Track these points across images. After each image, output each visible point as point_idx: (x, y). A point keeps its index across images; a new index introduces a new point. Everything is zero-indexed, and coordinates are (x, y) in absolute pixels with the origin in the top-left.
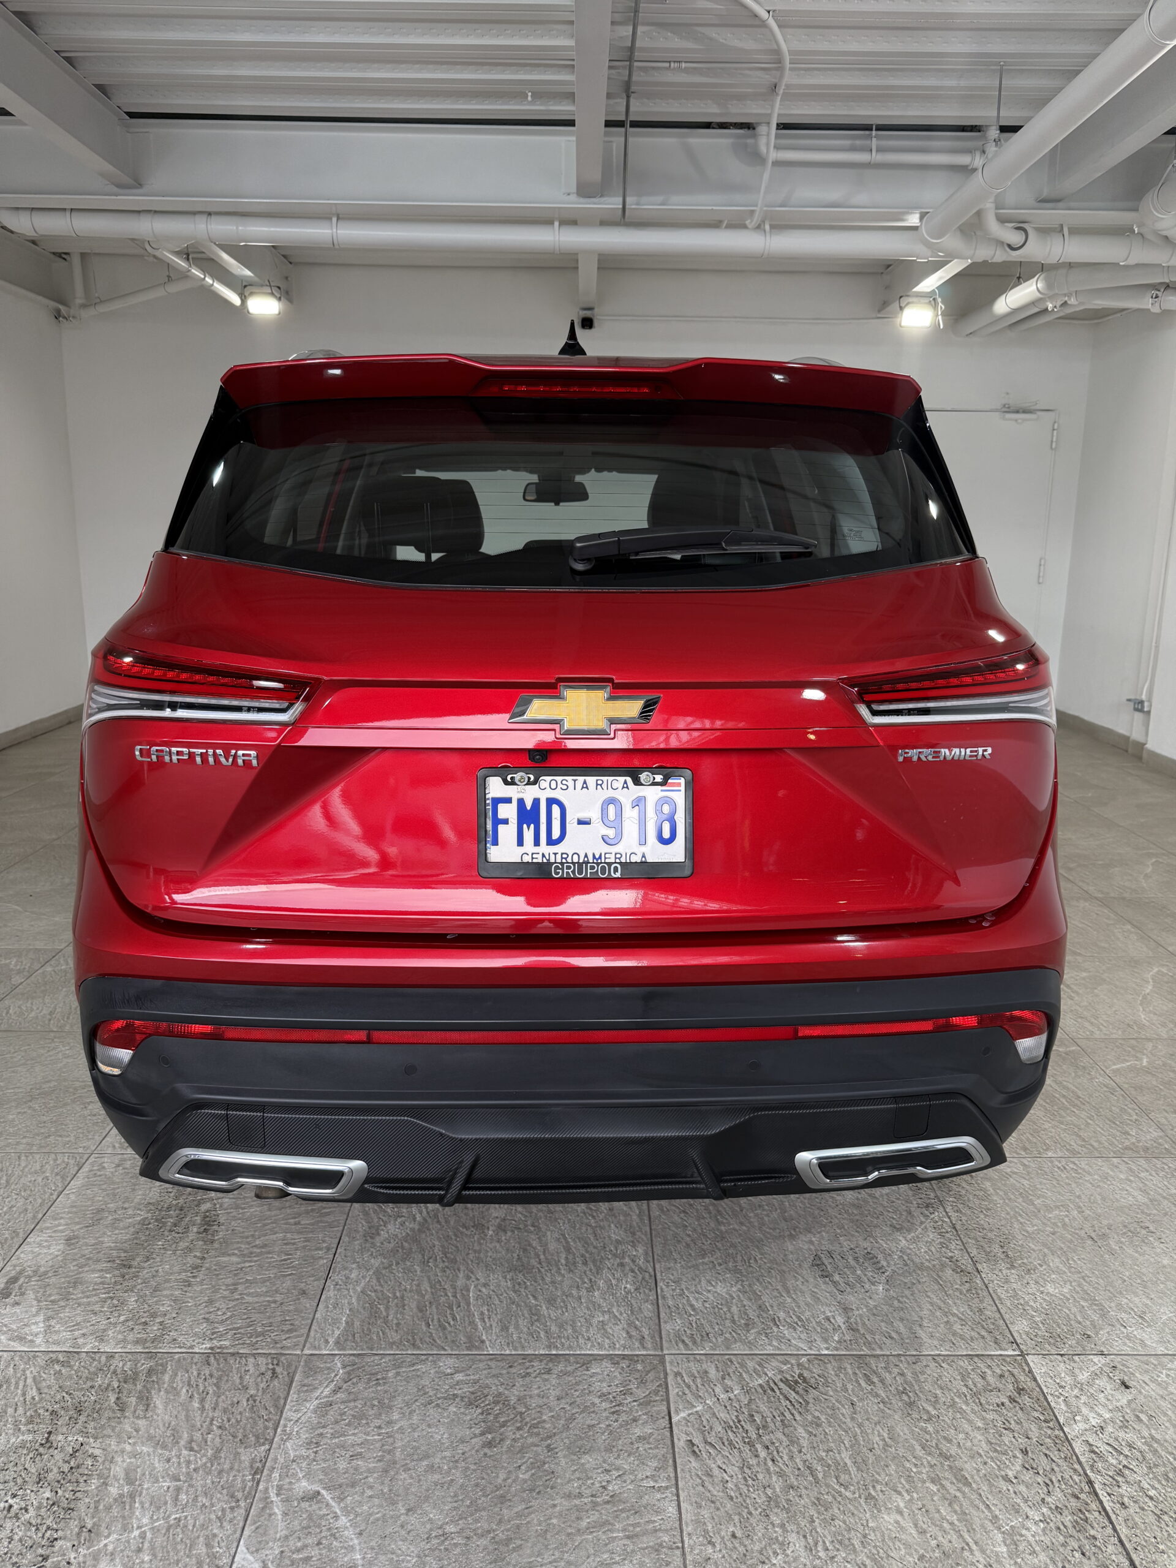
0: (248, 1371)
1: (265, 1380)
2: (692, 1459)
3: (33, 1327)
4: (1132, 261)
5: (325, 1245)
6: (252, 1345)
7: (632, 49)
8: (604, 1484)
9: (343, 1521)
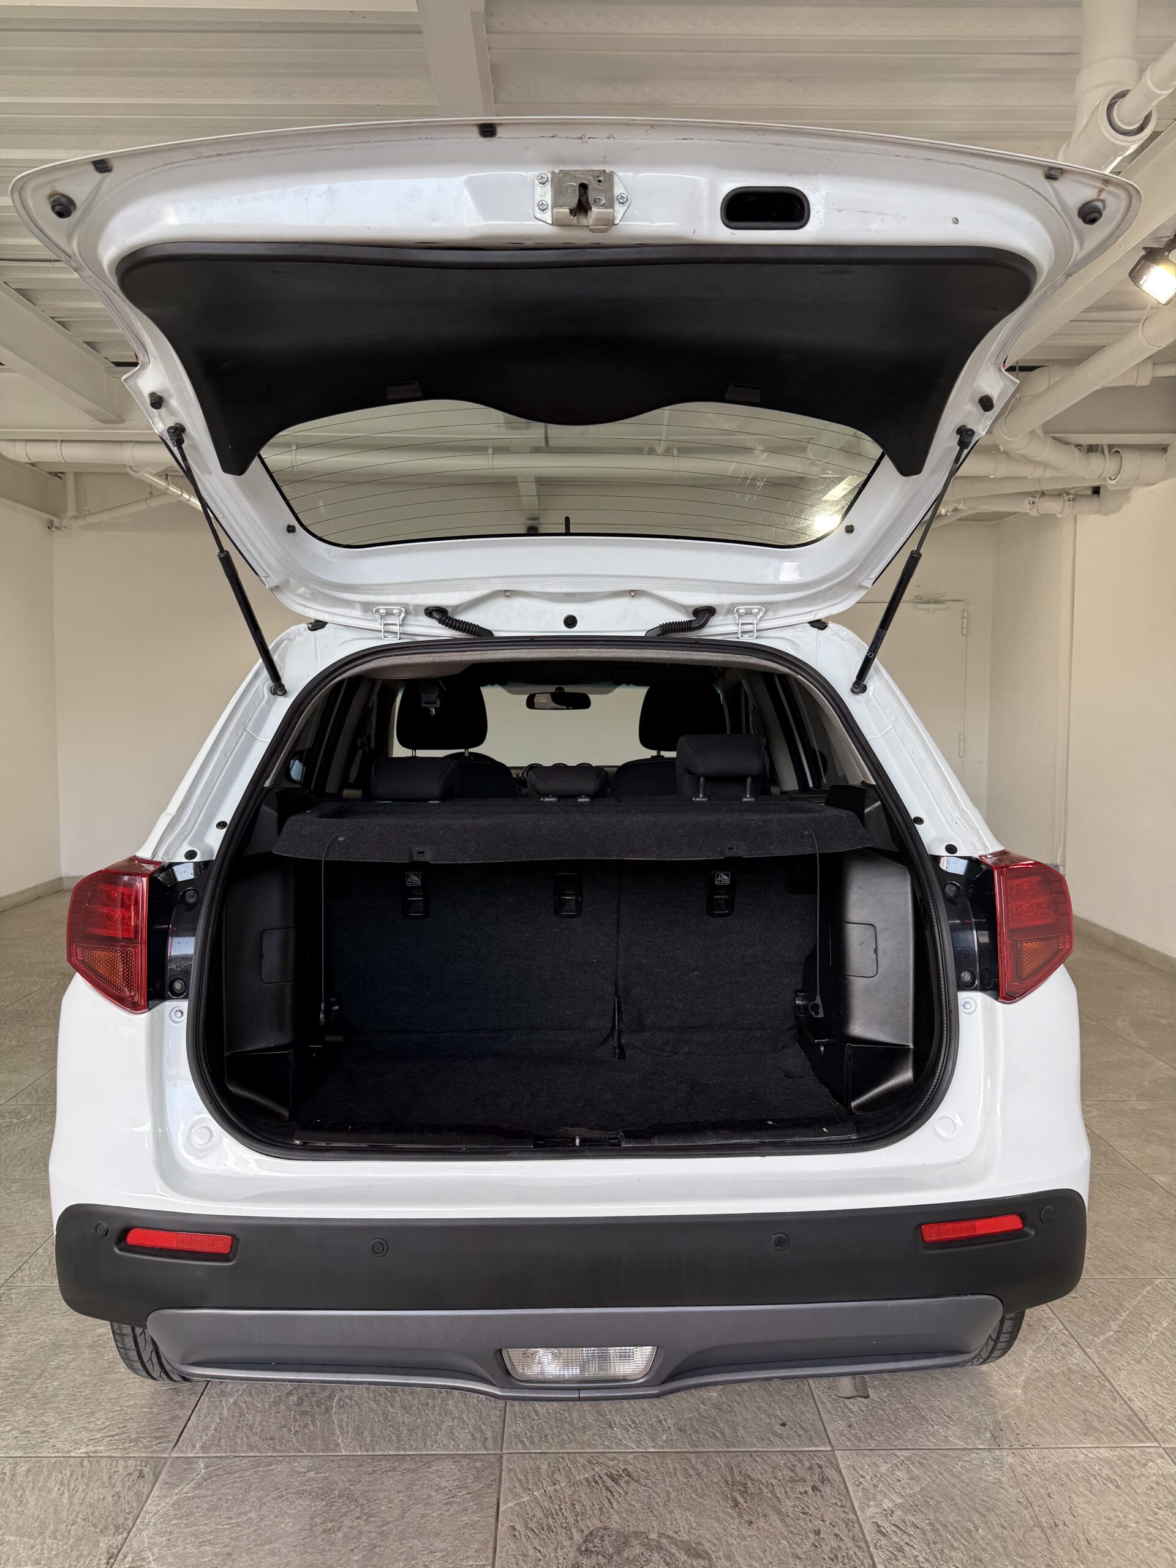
0: (118, 1471)
1: (132, 1480)
2: (512, 1542)
4: (1000, 474)
6: (125, 1449)
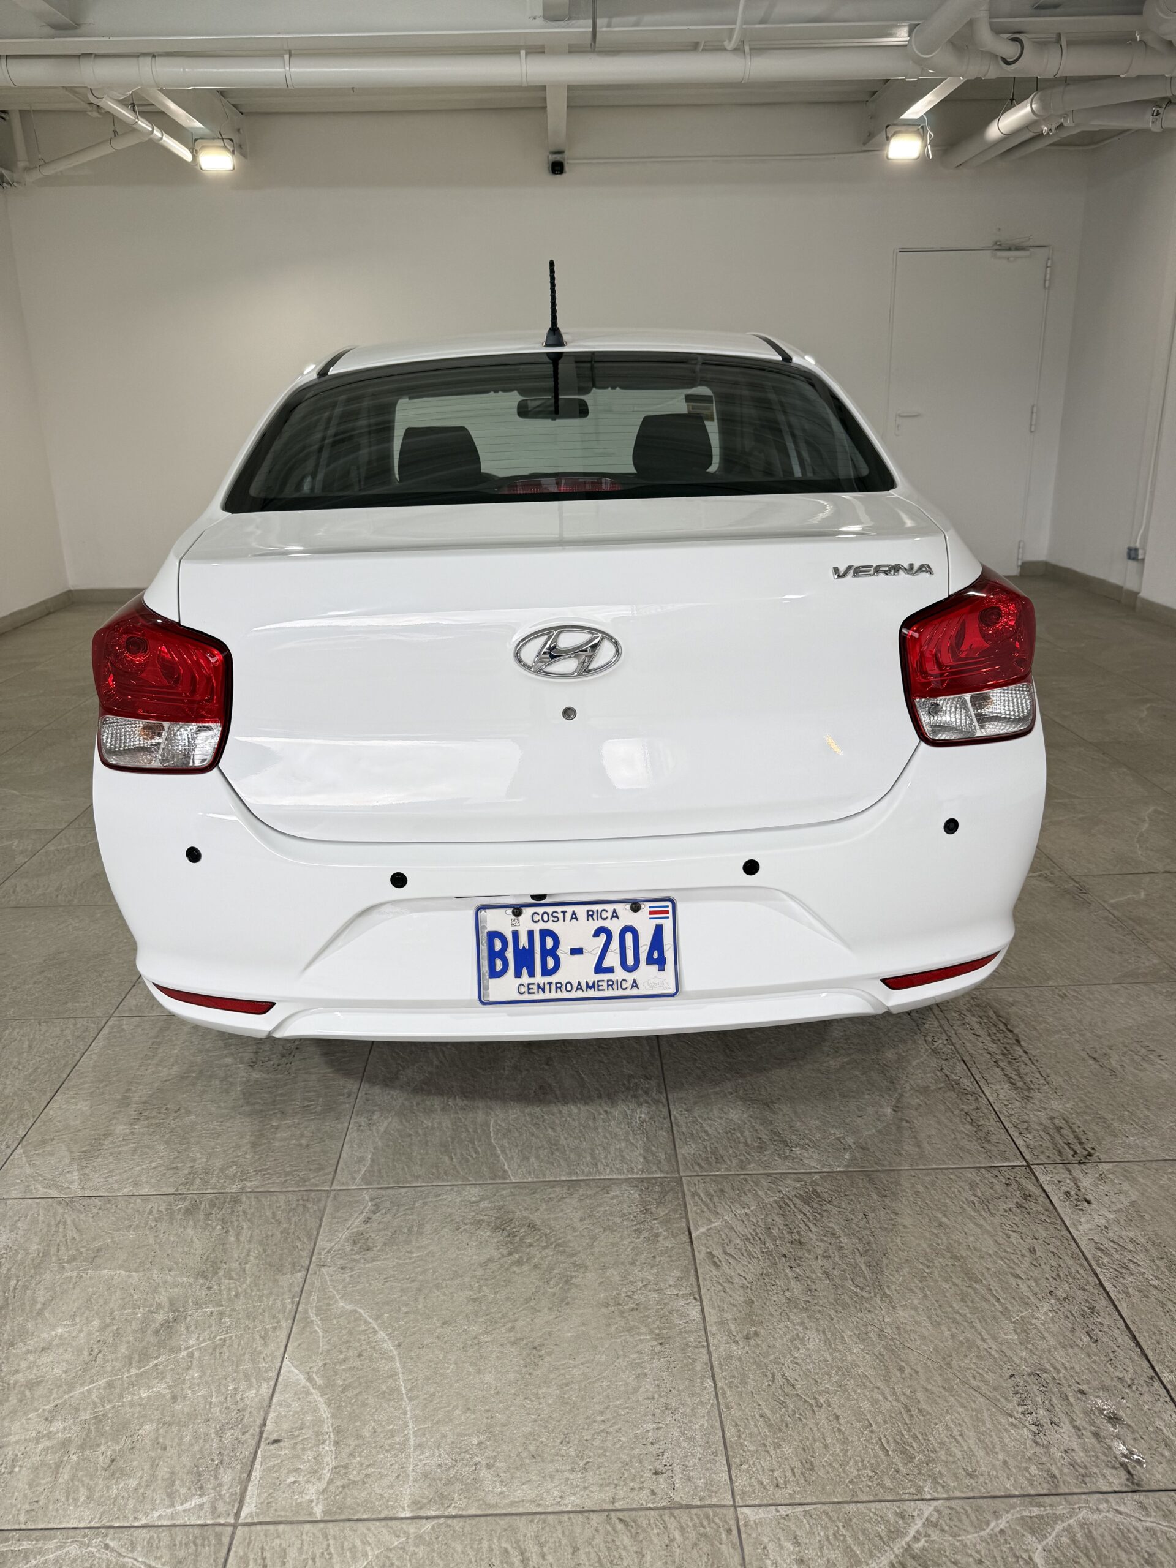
0: (280, 1207)
1: (296, 1214)
2: (713, 1268)
3: (68, 1175)
4: (1133, 73)
5: (346, 1091)
6: (282, 1183)
8: (629, 1294)
9: (382, 1334)
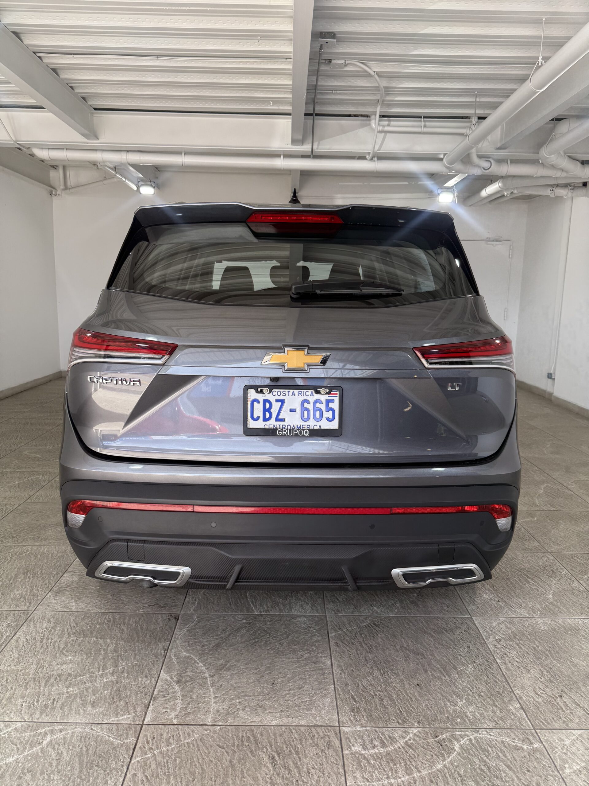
0: (159, 619)
1: (166, 622)
2: (337, 648)
3: (70, 604)
4: (539, 174)
6: (160, 610)
7: (316, 85)
9: (201, 664)
